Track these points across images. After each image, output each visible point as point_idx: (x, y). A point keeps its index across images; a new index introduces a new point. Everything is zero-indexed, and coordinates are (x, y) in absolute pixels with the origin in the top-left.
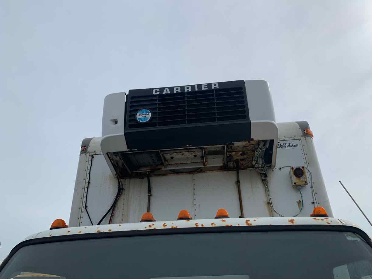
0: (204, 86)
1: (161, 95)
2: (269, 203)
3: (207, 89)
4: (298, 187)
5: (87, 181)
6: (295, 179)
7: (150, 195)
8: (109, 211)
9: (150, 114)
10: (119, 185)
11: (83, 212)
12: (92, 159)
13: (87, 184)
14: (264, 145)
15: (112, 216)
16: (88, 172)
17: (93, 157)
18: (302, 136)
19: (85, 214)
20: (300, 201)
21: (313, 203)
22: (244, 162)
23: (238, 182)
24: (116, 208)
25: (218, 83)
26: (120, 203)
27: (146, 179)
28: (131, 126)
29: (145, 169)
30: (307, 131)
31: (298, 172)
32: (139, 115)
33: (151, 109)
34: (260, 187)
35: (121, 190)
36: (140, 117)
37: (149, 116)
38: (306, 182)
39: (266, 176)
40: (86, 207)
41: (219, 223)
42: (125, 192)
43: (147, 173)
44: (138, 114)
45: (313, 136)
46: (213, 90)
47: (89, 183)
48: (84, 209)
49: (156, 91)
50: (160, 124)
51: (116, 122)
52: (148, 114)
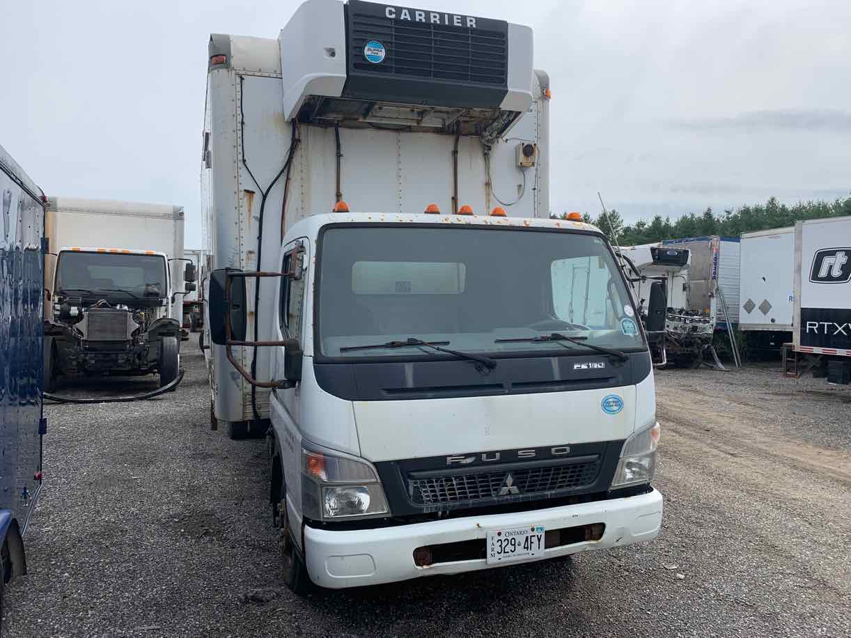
0: (458, 19)
1: (397, 21)
2: (488, 184)
3: (460, 25)
4: (522, 168)
5: (239, 119)
6: (522, 158)
7: (339, 156)
8: (282, 171)
9: (383, 50)
10: (294, 134)
11: (240, 168)
12: (241, 82)
13: (239, 125)
14: (508, 115)
15: (288, 179)
16: (239, 104)
17: (242, 79)
18: (540, 98)
19: (243, 171)
20: (520, 186)
21: (535, 189)
22: (466, 125)
23: (455, 152)
24: (292, 168)
25: (476, 18)
26: (295, 161)
27: (331, 130)
28: (356, 66)
29: (335, 116)
30: (546, 92)
31: (529, 150)
32: (369, 50)
33: (385, 43)
34: (480, 161)
35: (295, 144)
36: (369, 53)
37: (382, 54)
38: (533, 164)
39: (490, 149)
40: (244, 161)
41: (495, 221)
42: (302, 146)
43: (336, 122)
44: (366, 48)
45: (550, 97)
46: (468, 28)
47: (243, 123)
48: (241, 164)
49: (391, 13)
50: (398, 71)
51: (332, 53)
52: (381, 51)
